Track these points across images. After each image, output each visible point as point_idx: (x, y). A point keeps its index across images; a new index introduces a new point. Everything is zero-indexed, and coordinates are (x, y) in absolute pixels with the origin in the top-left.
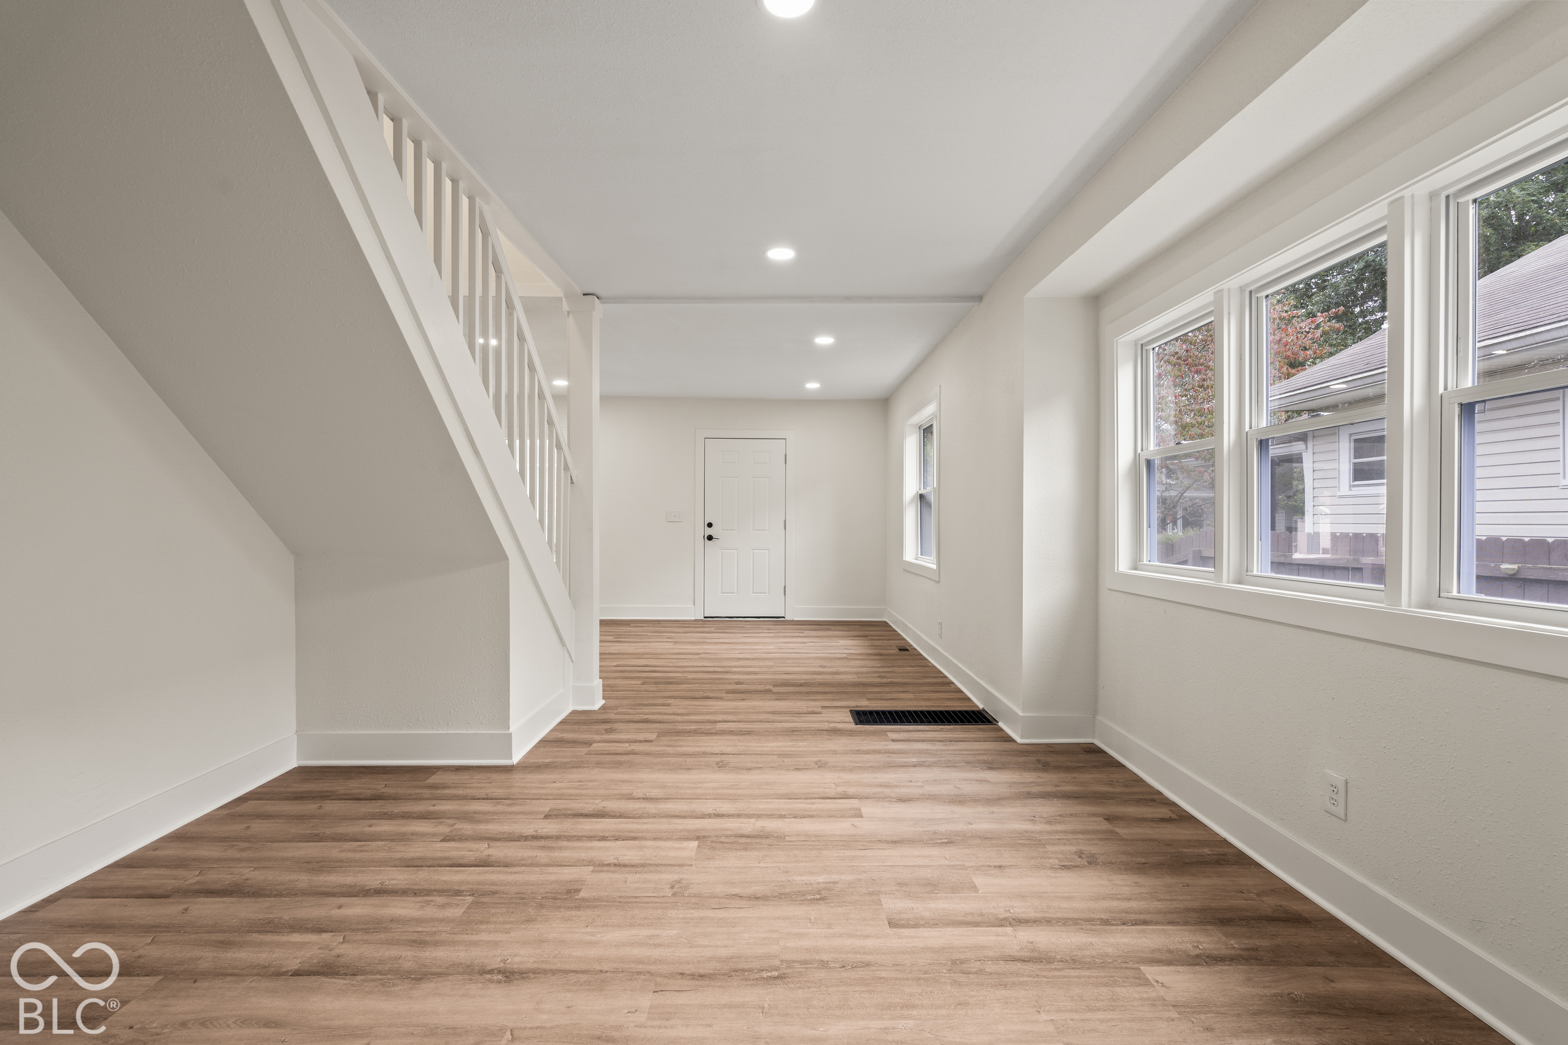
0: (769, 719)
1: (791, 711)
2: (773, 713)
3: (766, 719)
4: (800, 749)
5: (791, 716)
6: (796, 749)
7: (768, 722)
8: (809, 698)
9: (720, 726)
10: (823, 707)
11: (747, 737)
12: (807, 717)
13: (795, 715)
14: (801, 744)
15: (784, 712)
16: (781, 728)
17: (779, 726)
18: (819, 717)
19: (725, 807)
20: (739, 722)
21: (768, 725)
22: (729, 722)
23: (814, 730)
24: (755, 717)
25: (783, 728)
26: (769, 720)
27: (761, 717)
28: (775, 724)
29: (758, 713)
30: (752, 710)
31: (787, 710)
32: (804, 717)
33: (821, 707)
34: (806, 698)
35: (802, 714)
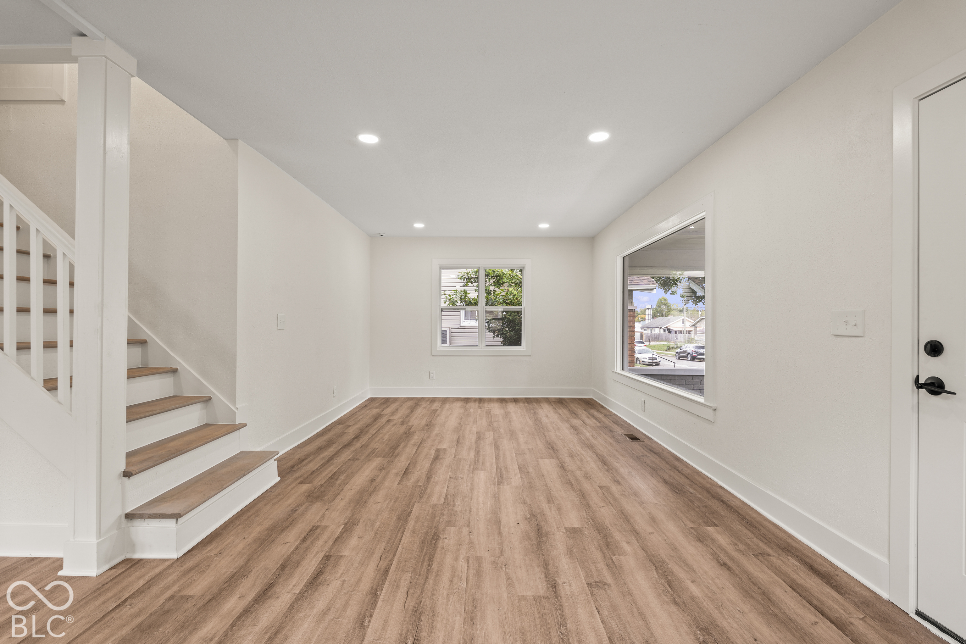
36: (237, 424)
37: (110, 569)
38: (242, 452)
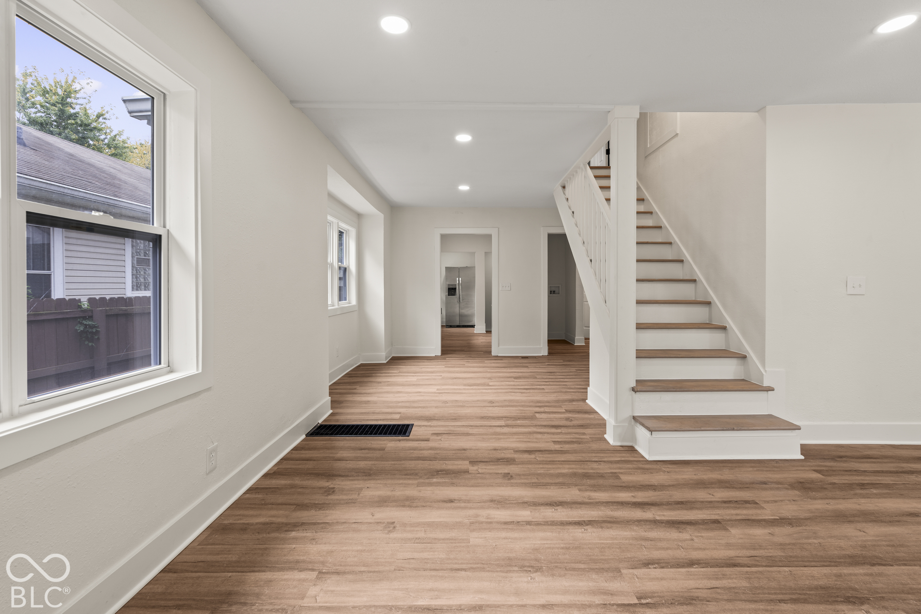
0: (471, 429)
1: (454, 436)
2: (468, 434)
3: (473, 429)
4: (453, 409)
5: (455, 431)
6: (455, 409)
7: (471, 426)
8: (436, 452)
9: (502, 423)
10: (427, 440)
11: (483, 415)
12: (443, 431)
13: (452, 432)
14: (452, 411)
15: (460, 435)
16: (463, 421)
17: (464, 422)
18: (435, 431)
19: (484, 391)
20: (491, 426)
21: (472, 423)
22: (498, 426)
23: (442, 420)
24: (481, 430)
25: (461, 421)
26: (470, 427)
27: (476, 430)
28: (466, 424)
29: (479, 434)
30: (484, 437)
31: (457, 437)
32: (446, 431)
33: (429, 441)
34: (438, 452)
35: (446, 433)
36: (764, 386)
37: (620, 446)
38: (770, 416)
